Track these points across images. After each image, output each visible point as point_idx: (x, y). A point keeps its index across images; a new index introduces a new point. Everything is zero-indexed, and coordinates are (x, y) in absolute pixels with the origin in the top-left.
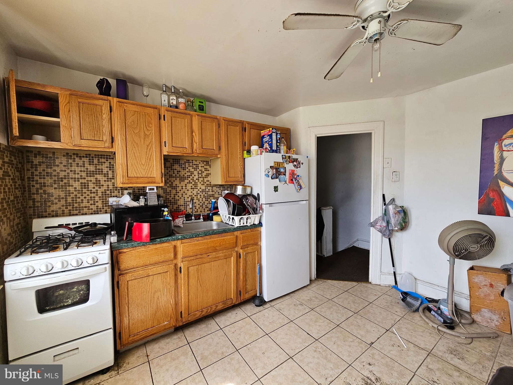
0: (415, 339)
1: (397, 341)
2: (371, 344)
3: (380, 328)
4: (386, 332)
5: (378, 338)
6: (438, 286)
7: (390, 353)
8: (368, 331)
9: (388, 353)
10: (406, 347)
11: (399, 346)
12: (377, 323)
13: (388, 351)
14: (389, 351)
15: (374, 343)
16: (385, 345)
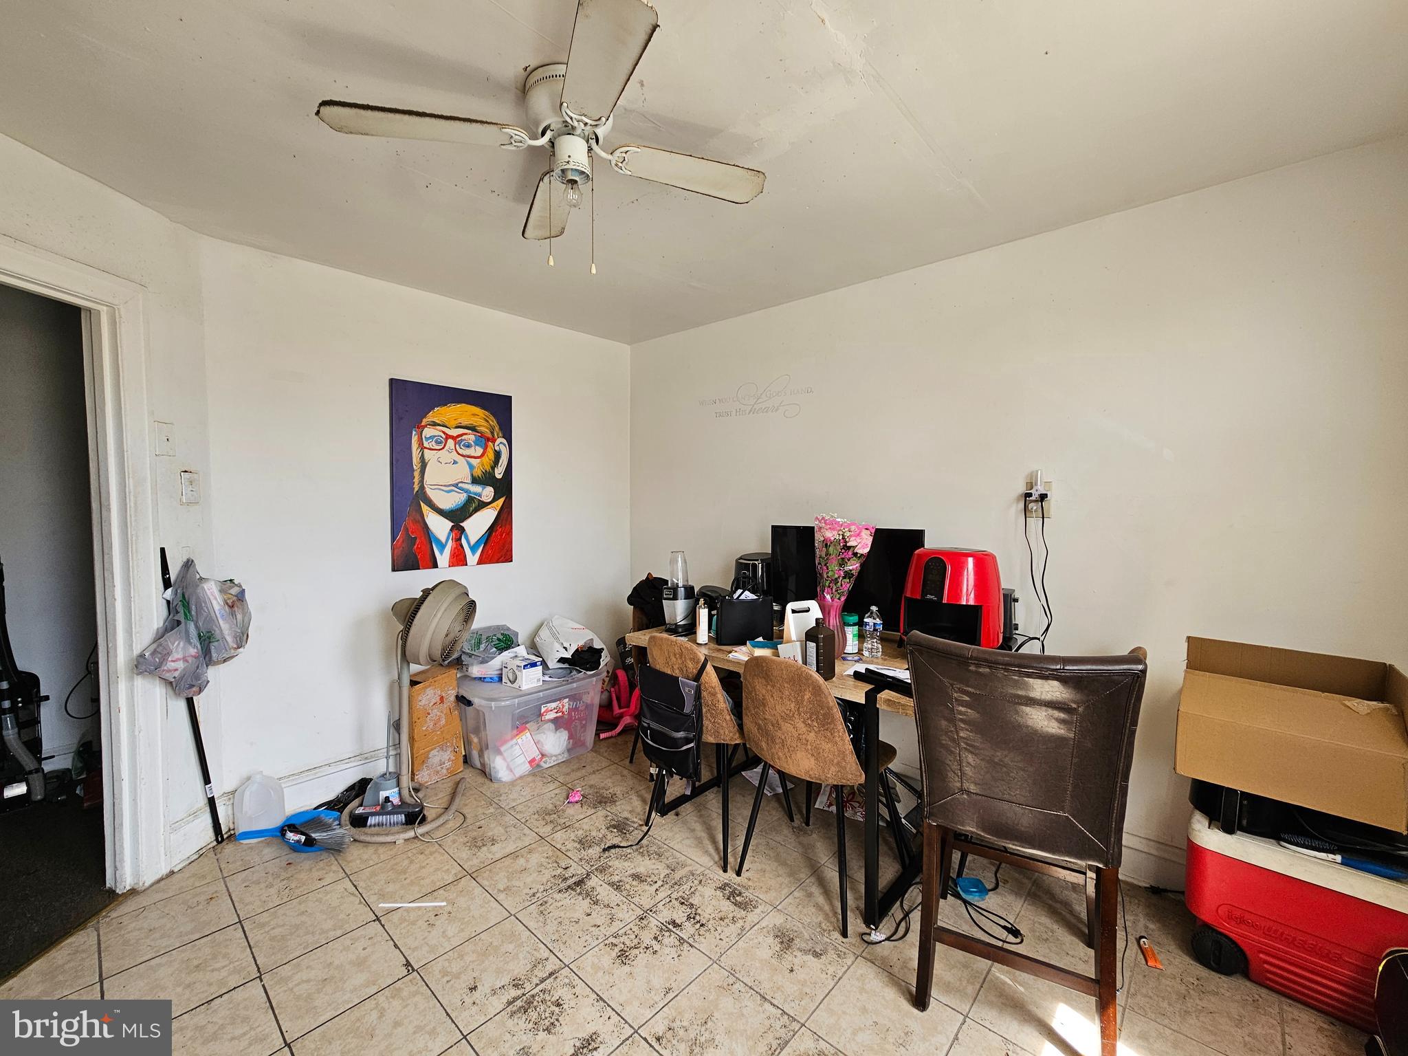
0: (427, 881)
1: (420, 913)
2: (410, 968)
3: (363, 933)
4: (383, 926)
5: (396, 946)
6: (329, 765)
7: (450, 938)
8: (360, 964)
9: (449, 941)
10: (444, 904)
11: (437, 915)
12: (339, 933)
13: (444, 940)
14: (444, 938)
15: (407, 961)
16: (424, 939)
